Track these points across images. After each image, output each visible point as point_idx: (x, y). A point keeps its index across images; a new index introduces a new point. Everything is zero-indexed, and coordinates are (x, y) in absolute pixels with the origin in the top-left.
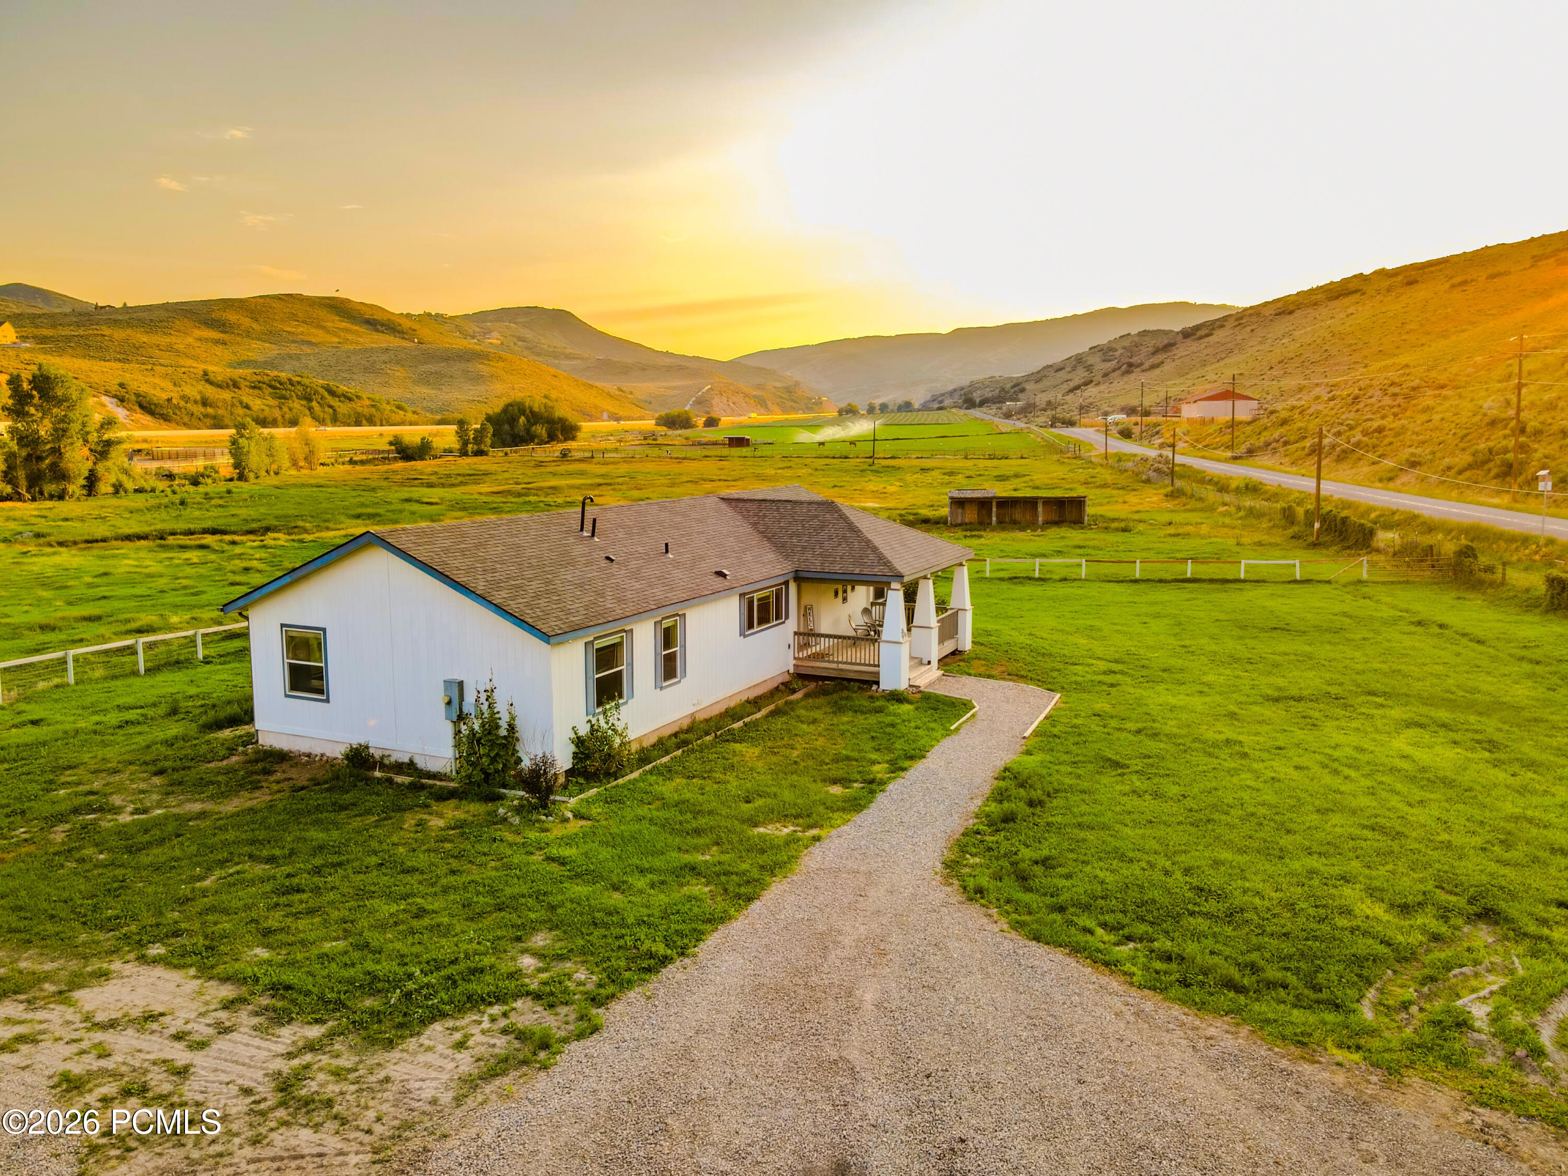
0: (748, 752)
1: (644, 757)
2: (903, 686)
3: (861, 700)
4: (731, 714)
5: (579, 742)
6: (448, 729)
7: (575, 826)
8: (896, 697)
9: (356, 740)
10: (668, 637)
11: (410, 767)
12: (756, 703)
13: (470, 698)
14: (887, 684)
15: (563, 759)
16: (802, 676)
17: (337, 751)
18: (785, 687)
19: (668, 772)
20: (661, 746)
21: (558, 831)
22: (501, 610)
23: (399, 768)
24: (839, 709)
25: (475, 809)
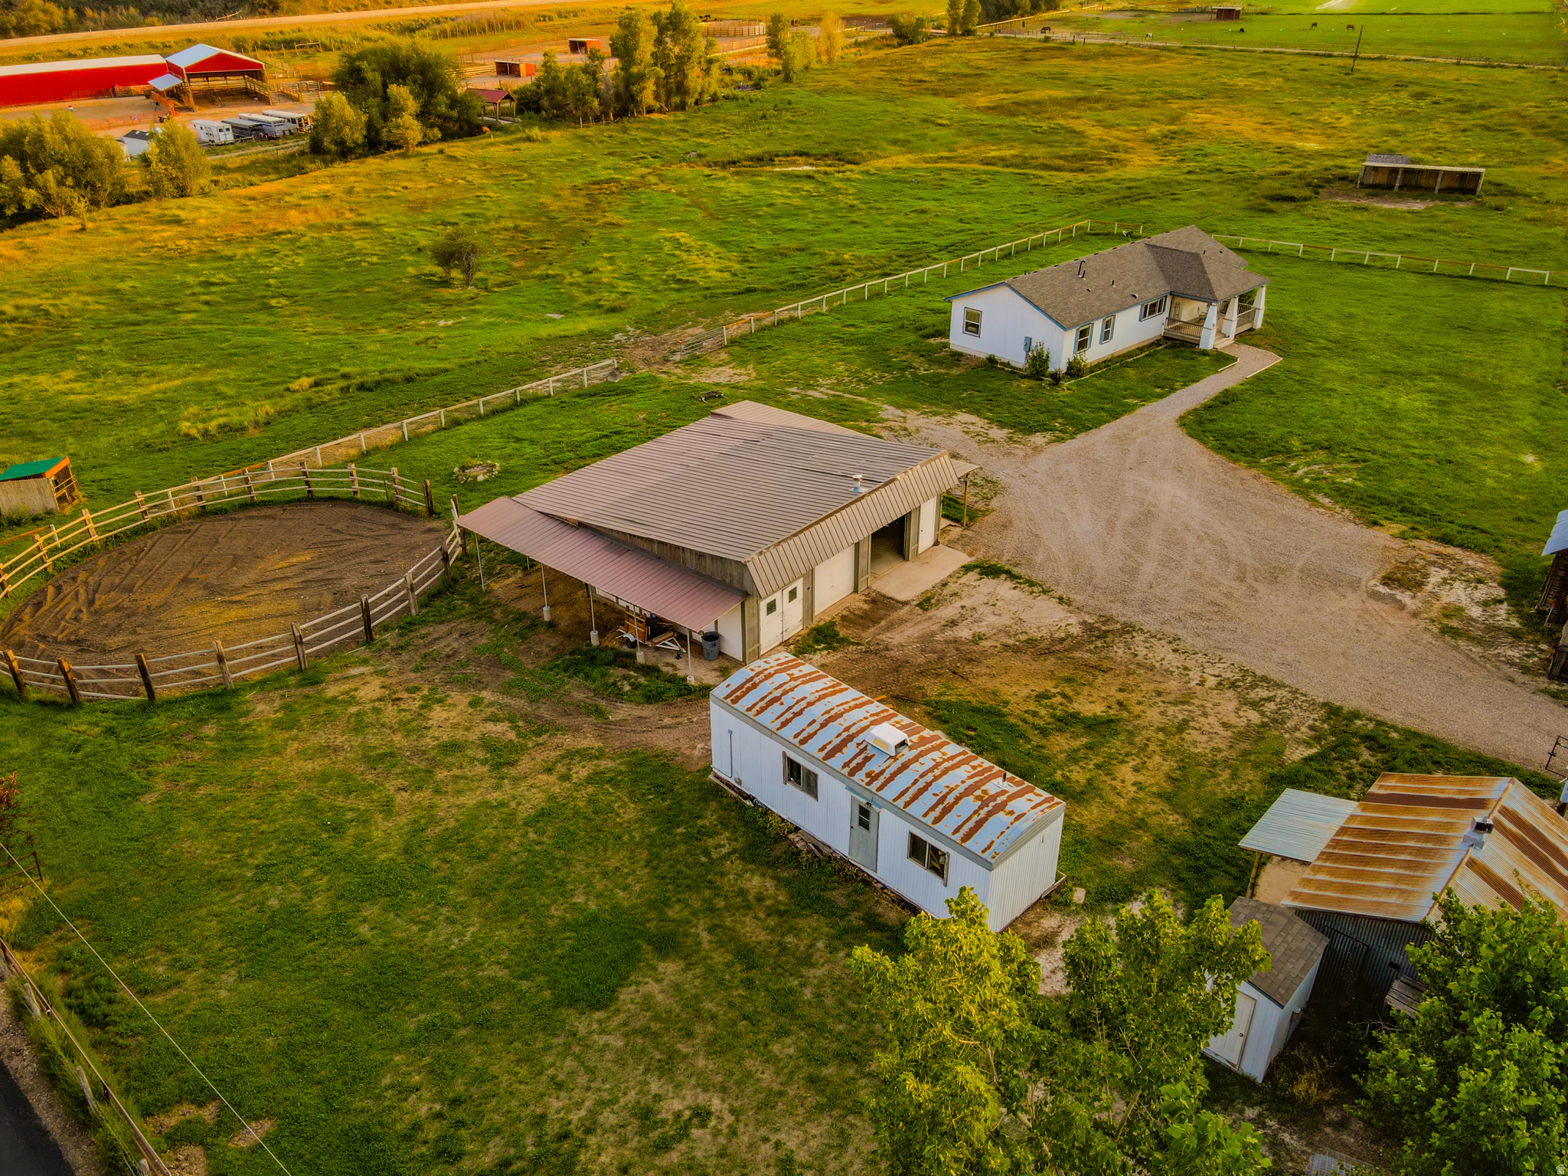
0: (1131, 372)
1: (1092, 369)
2: (1210, 347)
3: (1187, 353)
4: (1128, 355)
5: (1070, 363)
6: (1024, 353)
7: (1067, 392)
8: (1204, 353)
9: (991, 352)
10: (1107, 325)
11: (1008, 365)
12: (1141, 350)
13: (1034, 344)
14: (1202, 346)
15: (1064, 368)
16: (1166, 338)
17: (984, 356)
18: (1157, 343)
19: (1099, 377)
20: (1098, 366)
21: (1062, 393)
22: (1050, 317)
23: (1004, 364)
24: (1176, 356)
25: (1033, 383)
